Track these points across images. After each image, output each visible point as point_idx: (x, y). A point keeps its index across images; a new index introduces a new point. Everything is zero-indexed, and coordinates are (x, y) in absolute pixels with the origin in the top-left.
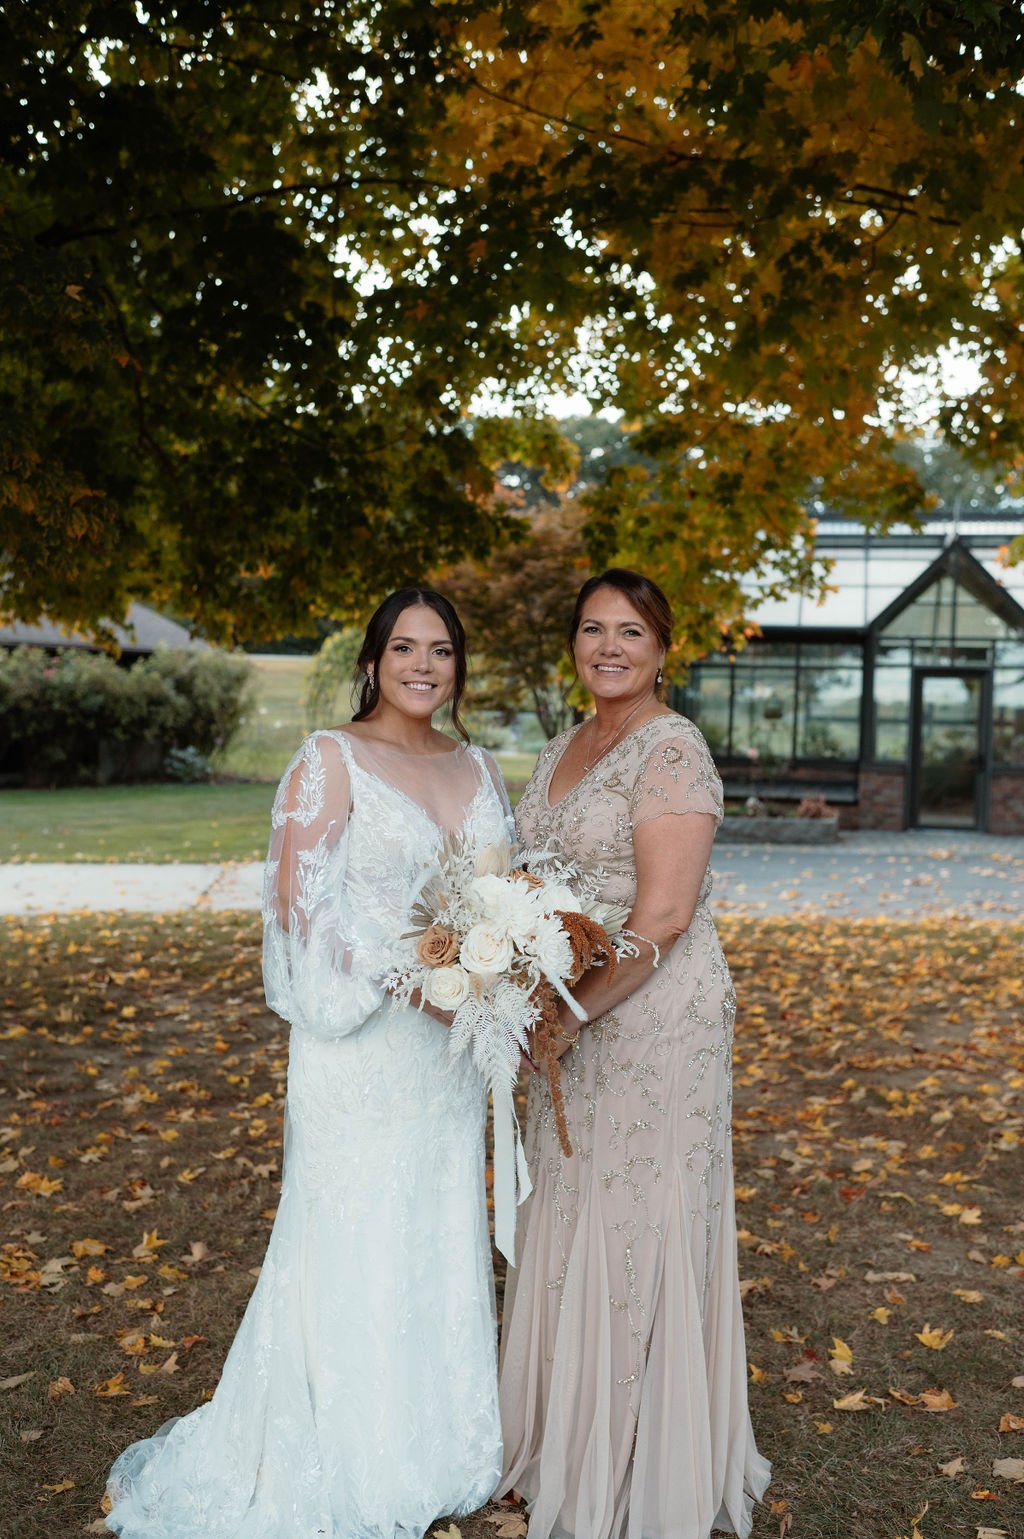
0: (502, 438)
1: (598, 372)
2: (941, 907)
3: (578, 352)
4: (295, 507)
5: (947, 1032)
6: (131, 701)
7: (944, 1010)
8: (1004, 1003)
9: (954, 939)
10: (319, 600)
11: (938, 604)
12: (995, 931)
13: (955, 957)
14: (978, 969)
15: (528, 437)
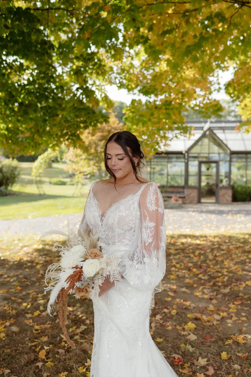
3: (114, 73)
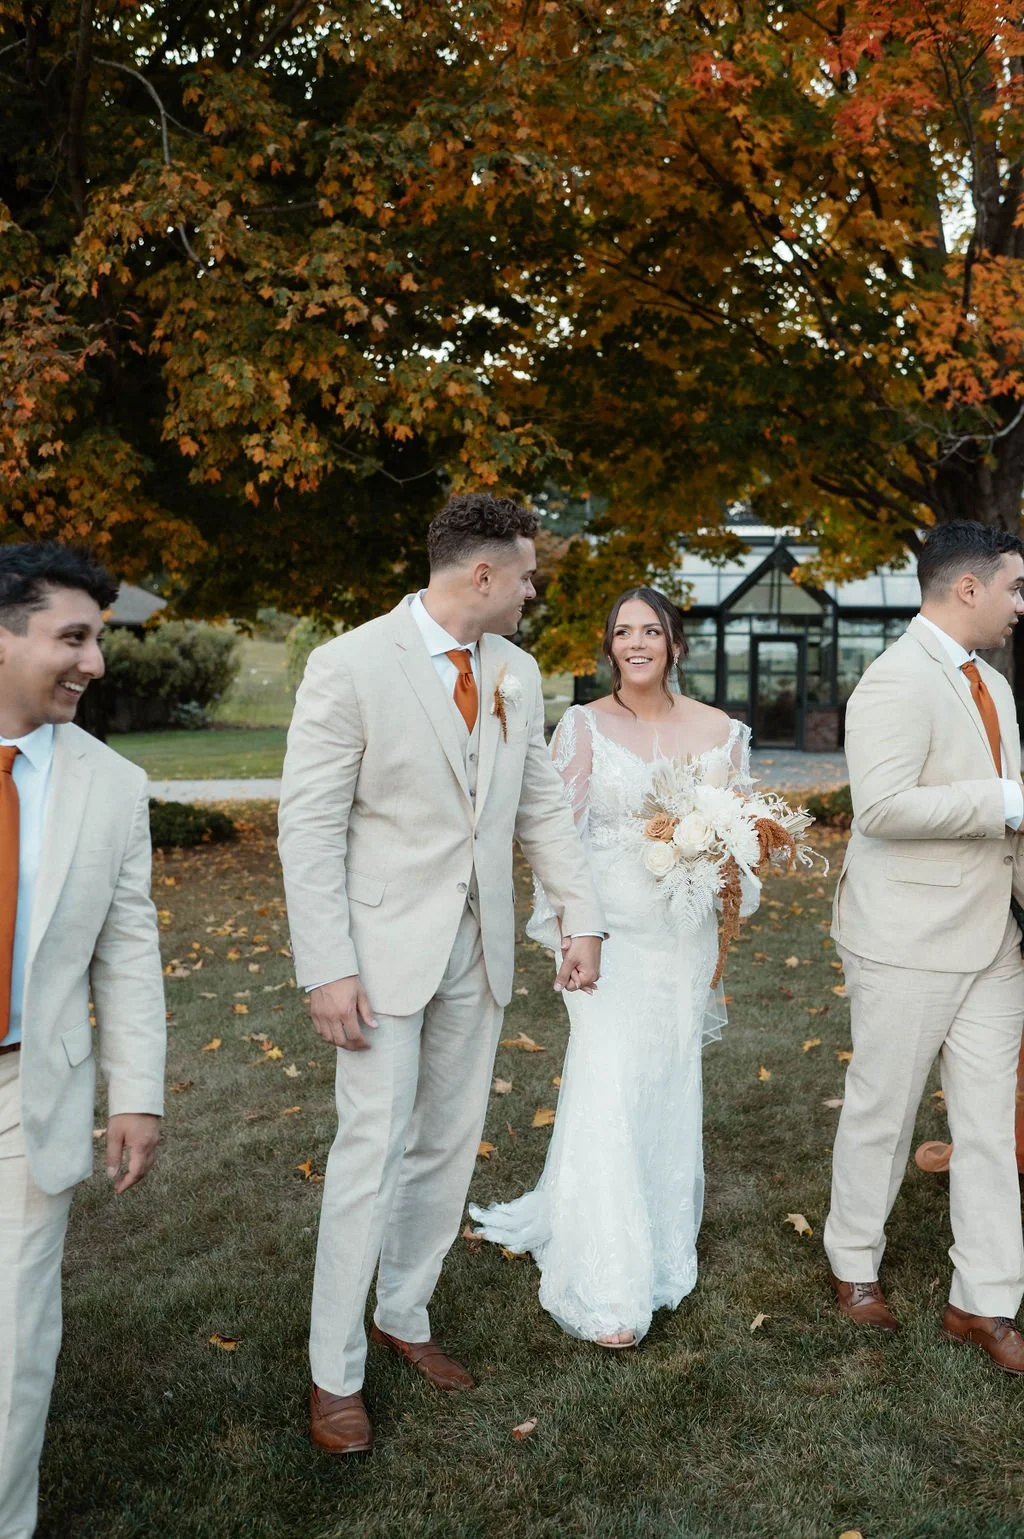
6: (148, 665)
11: (772, 585)
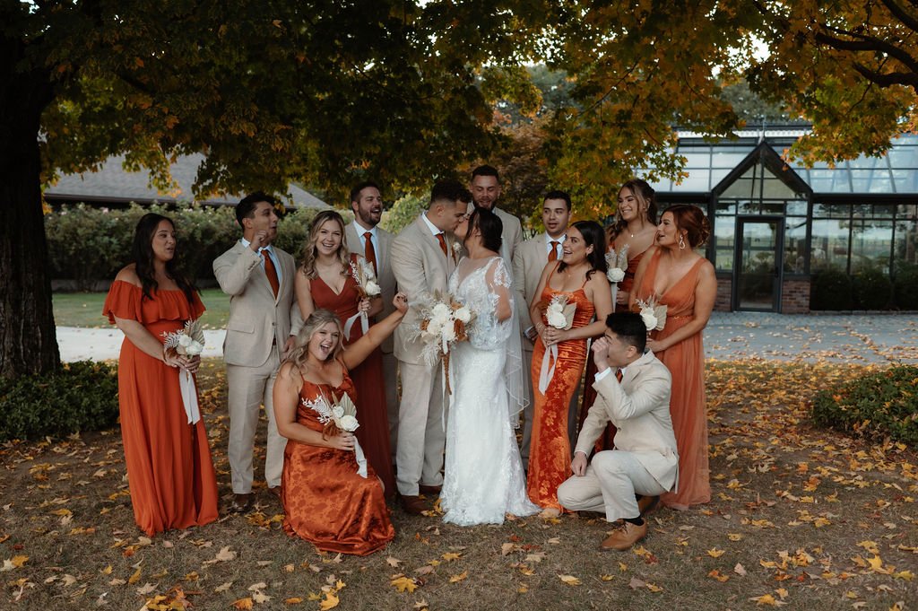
0: (497, 86)
1: (552, 47)
2: (749, 353)
3: (542, 36)
4: (382, 130)
5: (741, 417)
7: (741, 406)
8: (774, 402)
9: (751, 370)
10: (396, 180)
11: (754, 178)
12: (776, 366)
13: (751, 380)
14: (763, 386)
15: (513, 86)
